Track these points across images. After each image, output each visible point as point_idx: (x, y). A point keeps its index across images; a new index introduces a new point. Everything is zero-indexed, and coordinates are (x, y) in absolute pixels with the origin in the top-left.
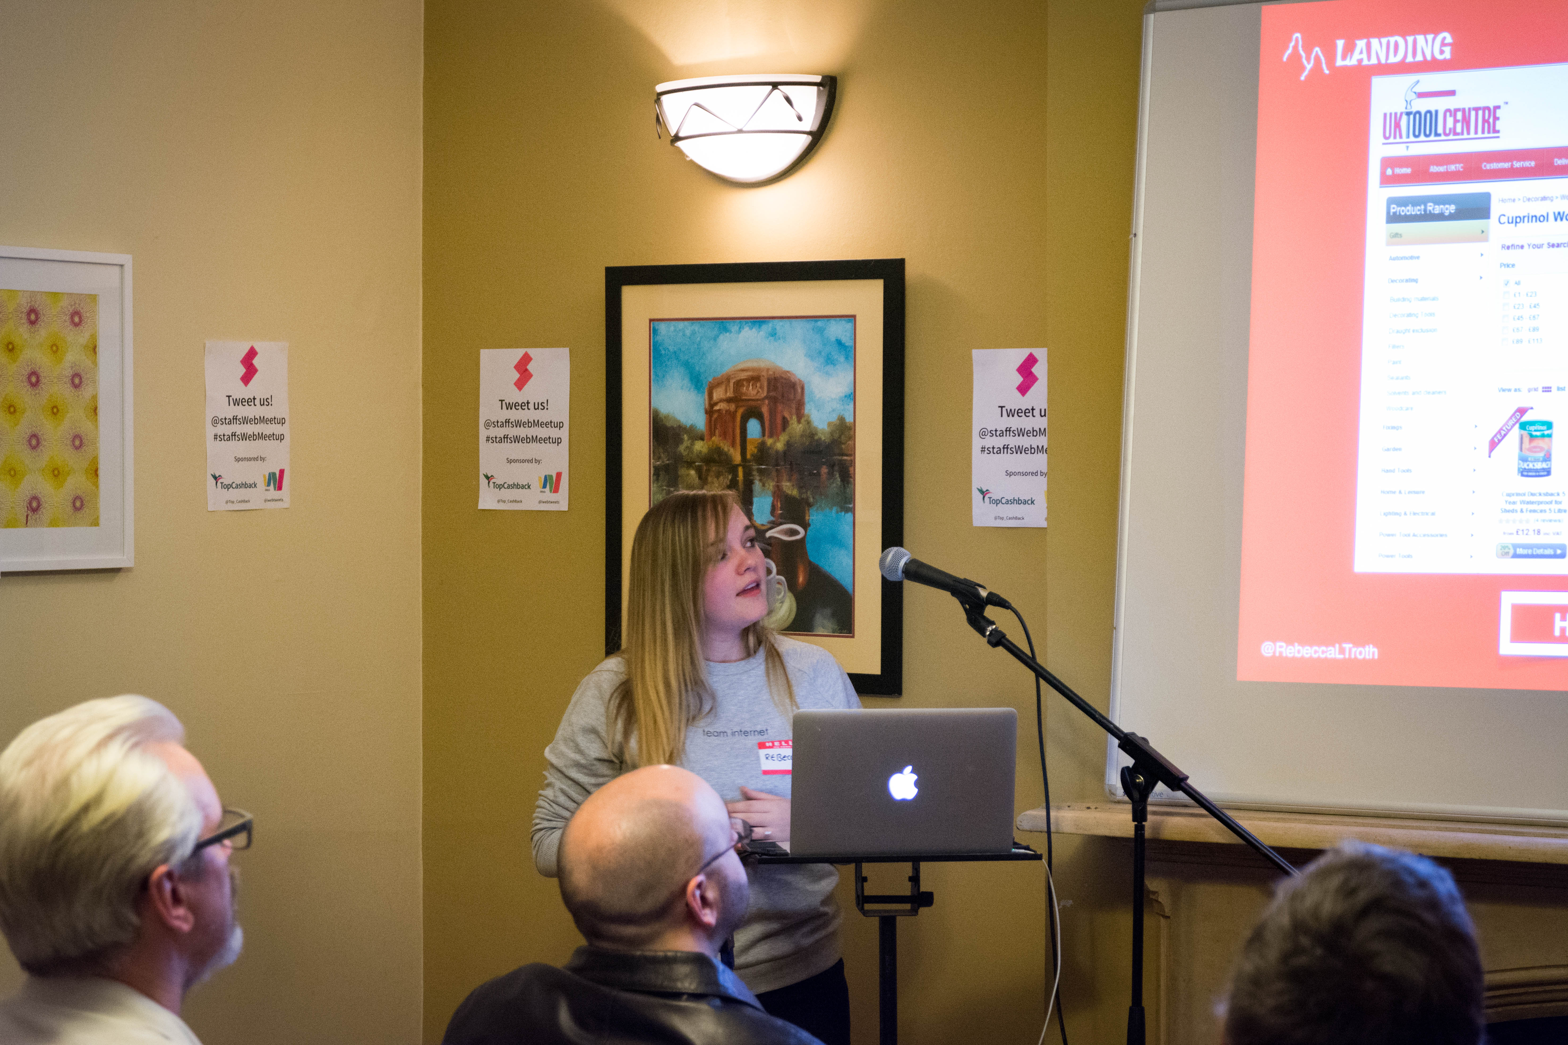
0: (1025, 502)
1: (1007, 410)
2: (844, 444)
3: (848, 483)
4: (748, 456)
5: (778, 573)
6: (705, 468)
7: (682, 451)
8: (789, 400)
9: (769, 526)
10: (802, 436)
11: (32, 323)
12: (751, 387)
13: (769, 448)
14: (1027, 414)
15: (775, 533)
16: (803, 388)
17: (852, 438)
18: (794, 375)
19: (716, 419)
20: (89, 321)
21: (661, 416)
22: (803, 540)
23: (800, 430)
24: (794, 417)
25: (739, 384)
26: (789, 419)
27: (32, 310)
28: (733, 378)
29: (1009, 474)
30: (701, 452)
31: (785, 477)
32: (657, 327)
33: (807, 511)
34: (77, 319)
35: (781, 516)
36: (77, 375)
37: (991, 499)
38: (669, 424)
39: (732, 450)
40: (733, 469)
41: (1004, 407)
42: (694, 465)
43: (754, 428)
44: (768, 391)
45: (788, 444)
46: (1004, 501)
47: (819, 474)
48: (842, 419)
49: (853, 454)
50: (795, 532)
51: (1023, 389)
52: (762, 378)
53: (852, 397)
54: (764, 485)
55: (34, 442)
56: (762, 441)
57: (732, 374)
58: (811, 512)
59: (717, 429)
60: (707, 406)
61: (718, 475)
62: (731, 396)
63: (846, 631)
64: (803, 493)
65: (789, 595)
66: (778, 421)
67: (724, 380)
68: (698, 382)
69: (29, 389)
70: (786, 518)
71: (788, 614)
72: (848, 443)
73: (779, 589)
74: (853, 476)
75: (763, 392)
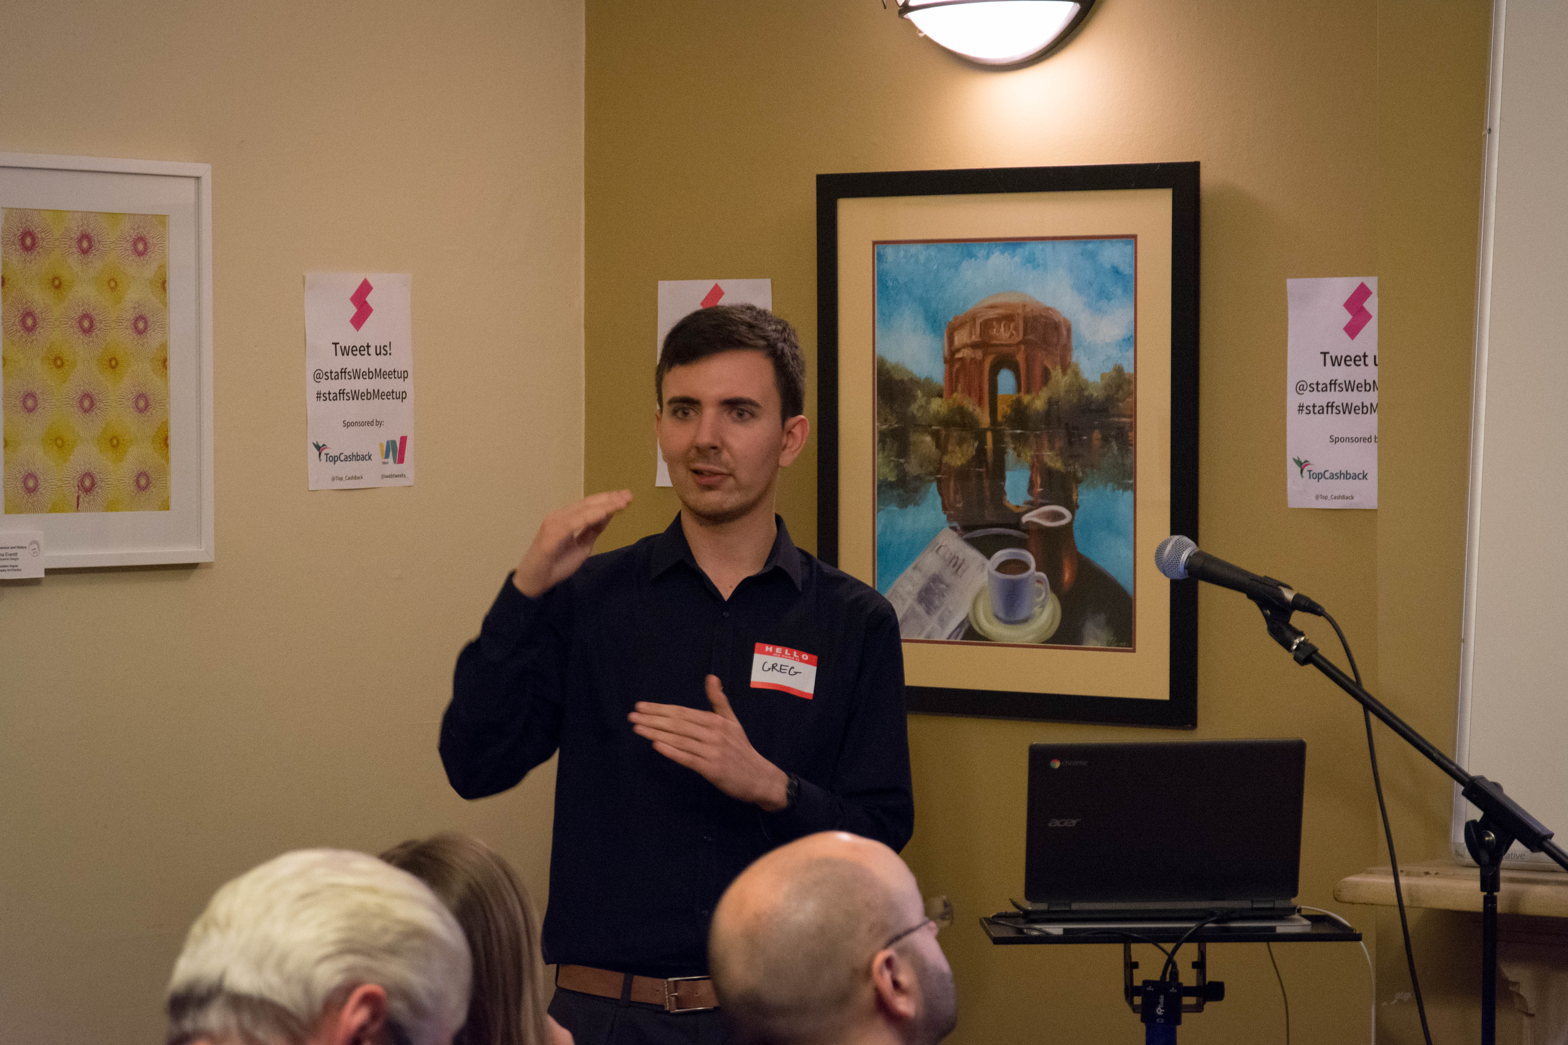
0: (1355, 477)
1: (1331, 357)
2: (1122, 401)
3: (1128, 451)
4: (1000, 418)
5: (1038, 569)
6: (944, 433)
7: (915, 412)
8: (1051, 345)
9: (1027, 507)
10: (1068, 391)
11: (85, 252)
12: (1002, 329)
13: (1026, 408)
14: (1358, 363)
15: (1034, 516)
16: (1069, 330)
17: (1133, 393)
18: (1055, 312)
19: (958, 370)
20: (156, 248)
21: (888, 366)
22: (1069, 527)
23: (1065, 384)
24: (1058, 368)
25: (987, 325)
26: (1051, 370)
27: (85, 236)
28: (980, 317)
29: (1335, 440)
30: (938, 412)
31: (1046, 444)
32: (882, 252)
33: (1075, 490)
34: (141, 247)
35: (1042, 495)
36: (141, 318)
37: (1312, 473)
38: (897, 377)
39: (978, 410)
40: (980, 435)
41: (1328, 353)
42: (929, 430)
43: (1006, 381)
44: (1025, 333)
45: (1050, 402)
46: (1327, 475)
47: (1089, 441)
48: (1119, 370)
49: (1133, 415)
50: (1060, 516)
51: (1352, 330)
52: (1017, 317)
53: (1133, 340)
54: (1019, 456)
55: (86, 404)
56: (1017, 399)
57: (979, 312)
58: (1080, 489)
59: (959, 383)
60: (946, 353)
61: (961, 442)
62: (977, 340)
63: (1124, 643)
64: (1070, 465)
65: (1052, 596)
66: (1038, 372)
67: (968, 320)
68: (935, 321)
69: (82, 337)
70: (1048, 497)
71: (1050, 622)
72: (1127, 400)
73: (1038, 589)
74: (1133, 443)
75: (1018, 336)
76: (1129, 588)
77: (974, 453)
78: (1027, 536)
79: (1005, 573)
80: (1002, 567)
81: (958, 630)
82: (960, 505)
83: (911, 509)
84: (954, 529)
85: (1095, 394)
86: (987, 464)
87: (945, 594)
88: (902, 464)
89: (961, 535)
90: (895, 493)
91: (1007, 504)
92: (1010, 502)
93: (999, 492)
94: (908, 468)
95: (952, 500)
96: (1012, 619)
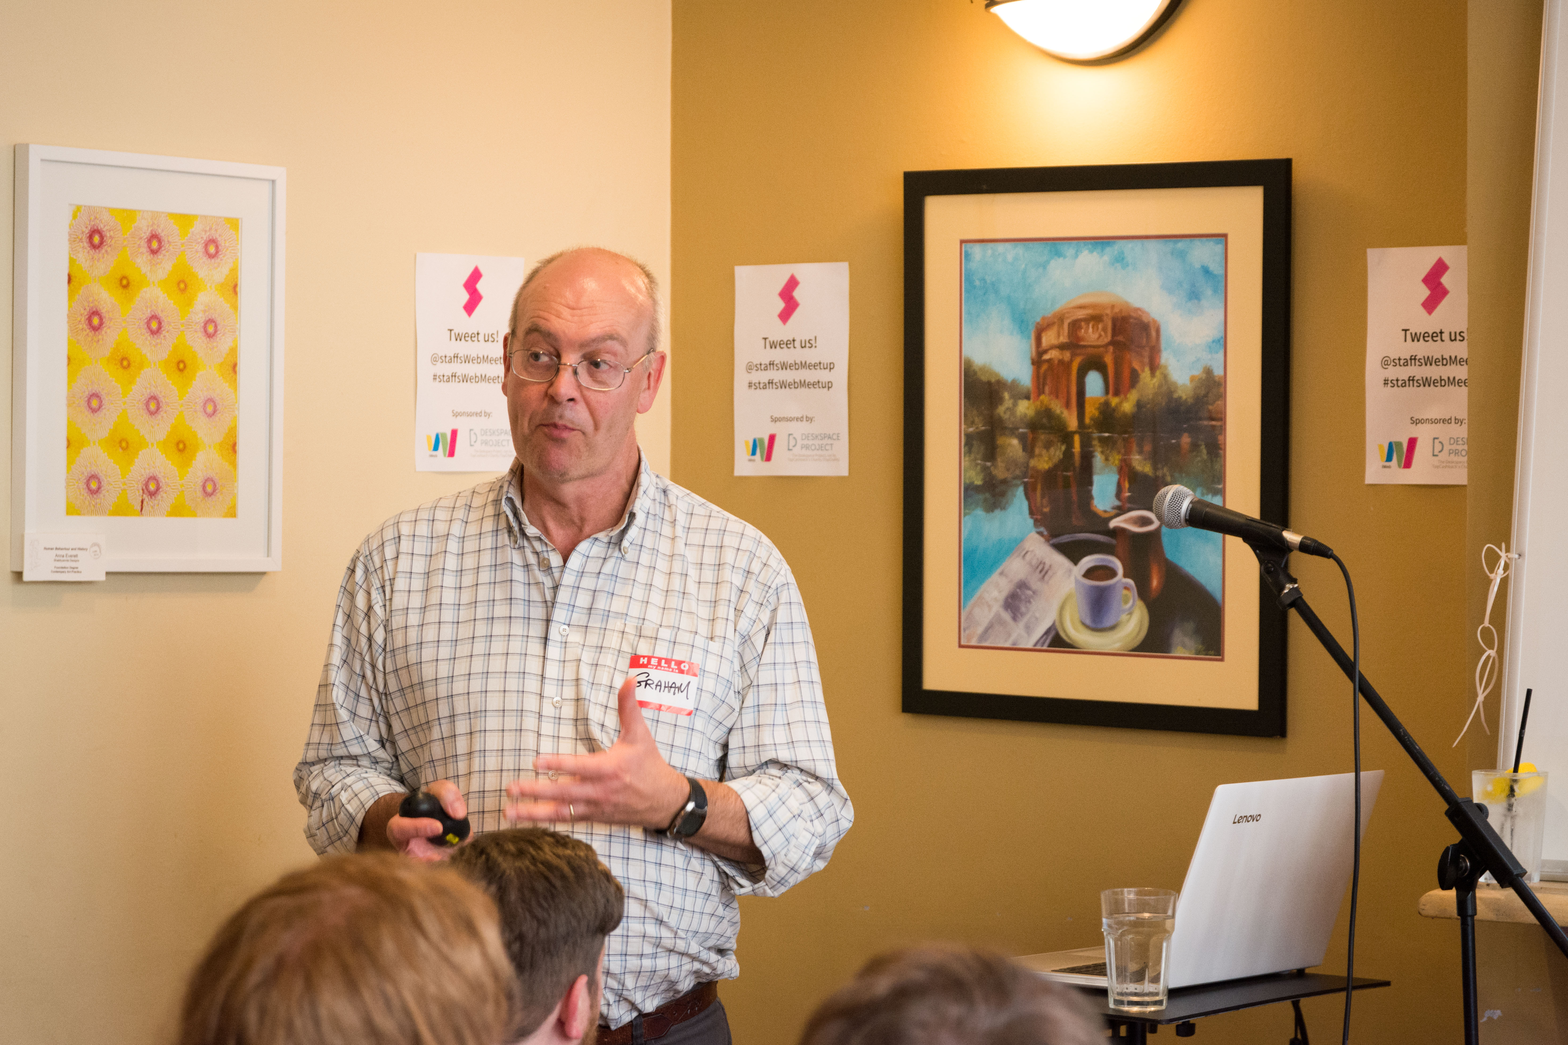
2: (1212, 404)
3: (1217, 455)
4: (1087, 421)
5: (1126, 575)
6: (1030, 436)
7: (1002, 414)
8: (1140, 346)
9: (1115, 512)
10: (1156, 394)
11: (154, 252)
12: (1091, 330)
13: (1114, 410)
15: (1121, 521)
16: (1158, 331)
17: (1222, 396)
18: (1147, 313)
19: (1046, 372)
20: (228, 251)
21: (974, 367)
22: (1157, 533)
23: (1154, 387)
24: (1147, 369)
25: (1075, 326)
26: (1140, 372)
27: (154, 236)
28: (1068, 318)
30: (1025, 415)
31: (1135, 448)
32: (970, 251)
34: (212, 249)
35: (1130, 500)
36: (211, 321)
38: (984, 378)
39: (1066, 412)
40: (1066, 437)
42: (1016, 432)
43: (1094, 383)
44: (1113, 335)
45: (1139, 405)
47: (1178, 446)
48: (1208, 372)
49: (1223, 418)
50: (1147, 521)
52: (1105, 318)
53: (1223, 342)
54: (1107, 459)
55: (152, 406)
56: (1105, 401)
57: (1068, 313)
59: (1047, 385)
60: (1034, 354)
61: (1048, 446)
62: (1065, 341)
63: (1213, 652)
64: (1157, 467)
65: (1139, 603)
66: (1126, 374)
67: (1055, 321)
68: (1022, 321)
69: (149, 338)
70: (1135, 502)
71: (1138, 629)
72: (1217, 403)
73: (1126, 595)
74: (1222, 447)
75: (1106, 336)
76: (1218, 596)
77: (1061, 456)
79: (1092, 579)
80: (1090, 574)
81: (1044, 638)
82: (1046, 510)
83: (997, 512)
84: (1041, 534)
85: (1184, 397)
86: (1074, 468)
87: (1032, 600)
88: (988, 468)
89: (1047, 540)
90: (981, 497)
91: (1094, 509)
92: (1098, 507)
93: (1087, 498)
94: (995, 472)
95: (1038, 504)
96: (1100, 626)
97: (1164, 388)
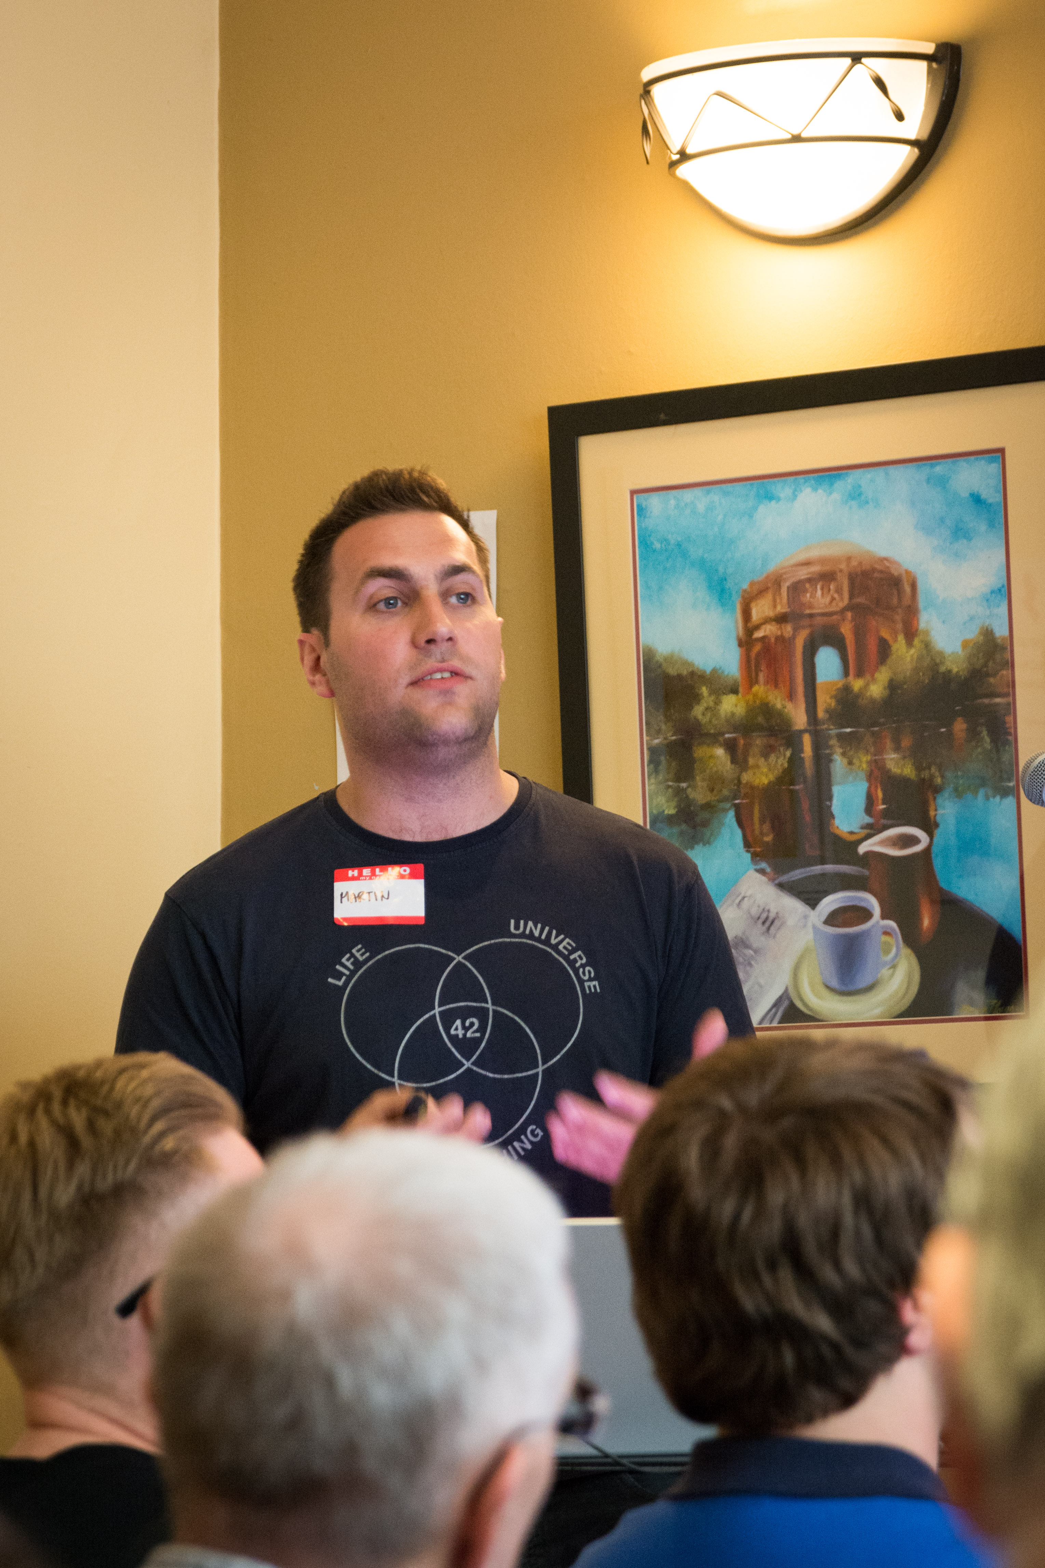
2: (994, 675)
3: (1005, 743)
4: (821, 714)
5: (884, 916)
6: (742, 742)
7: (700, 717)
8: (889, 607)
9: (865, 832)
10: (916, 670)
13: (858, 696)
15: (875, 844)
16: (914, 586)
17: (1009, 664)
18: (895, 562)
19: (758, 654)
21: (659, 658)
22: (926, 853)
23: (912, 660)
24: (901, 638)
25: (797, 588)
26: (891, 642)
28: (785, 579)
30: (733, 714)
31: (889, 744)
33: (932, 802)
35: (886, 814)
38: (672, 671)
39: (790, 706)
40: (792, 740)
42: (722, 739)
43: (828, 663)
44: (852, 596)
45: (893, 686)
47: (950, 734)
48: (988, 633)
49: (1010, 694)
50: (912, 840)
52: (839, 575)
54: (850, 763)
56: (845, 685)
57: (785, 573)
58: (939, 800)
59: (761, 671)
60: (741, 632)
61: (766, 754)
62: (784, 611)
63: (1011, 1007)
64: (924, 769)
65: (906, 952)
66: (872, 646)
67: (769, 585)
70: (893, 817)
71: (905, 986)
72: (1001, 673)
73: (885, 943)
74: (1012, 731)
75: (842, 599)
76: (1016, 932)
77: (786, 765)
78: (866, 872)
79: (838, 926)
80: (832, 919)
81: (774, 1010)
82: (768, 839)
84: (762, 872)
85: (955, 670)
86: (805, 778)
87: (753, 963)
88: (684, 790)
89: (772, 880)
90: (675, 830)
91: (837, 832)
92: (841, 827)
93: (826, 816)
94: (692, 794)
95: (757, 832)
96: (851, 988)
97: (927, 662)
